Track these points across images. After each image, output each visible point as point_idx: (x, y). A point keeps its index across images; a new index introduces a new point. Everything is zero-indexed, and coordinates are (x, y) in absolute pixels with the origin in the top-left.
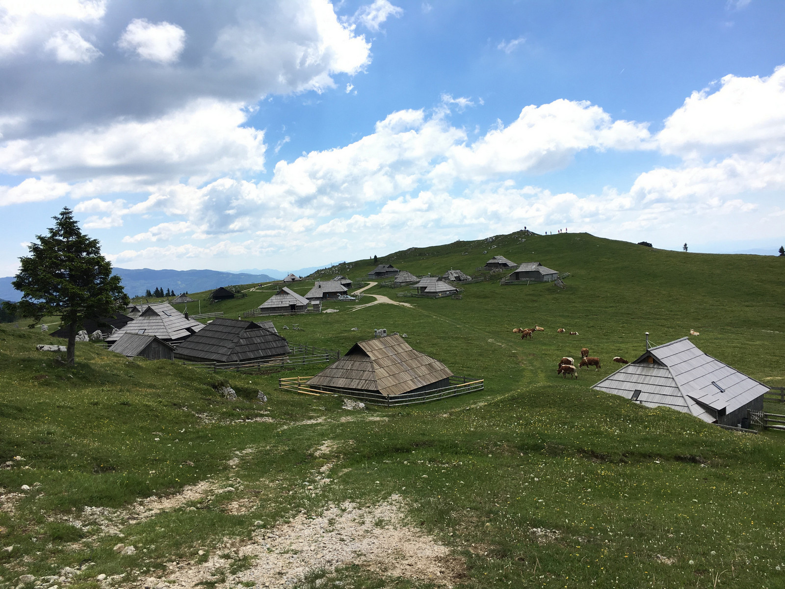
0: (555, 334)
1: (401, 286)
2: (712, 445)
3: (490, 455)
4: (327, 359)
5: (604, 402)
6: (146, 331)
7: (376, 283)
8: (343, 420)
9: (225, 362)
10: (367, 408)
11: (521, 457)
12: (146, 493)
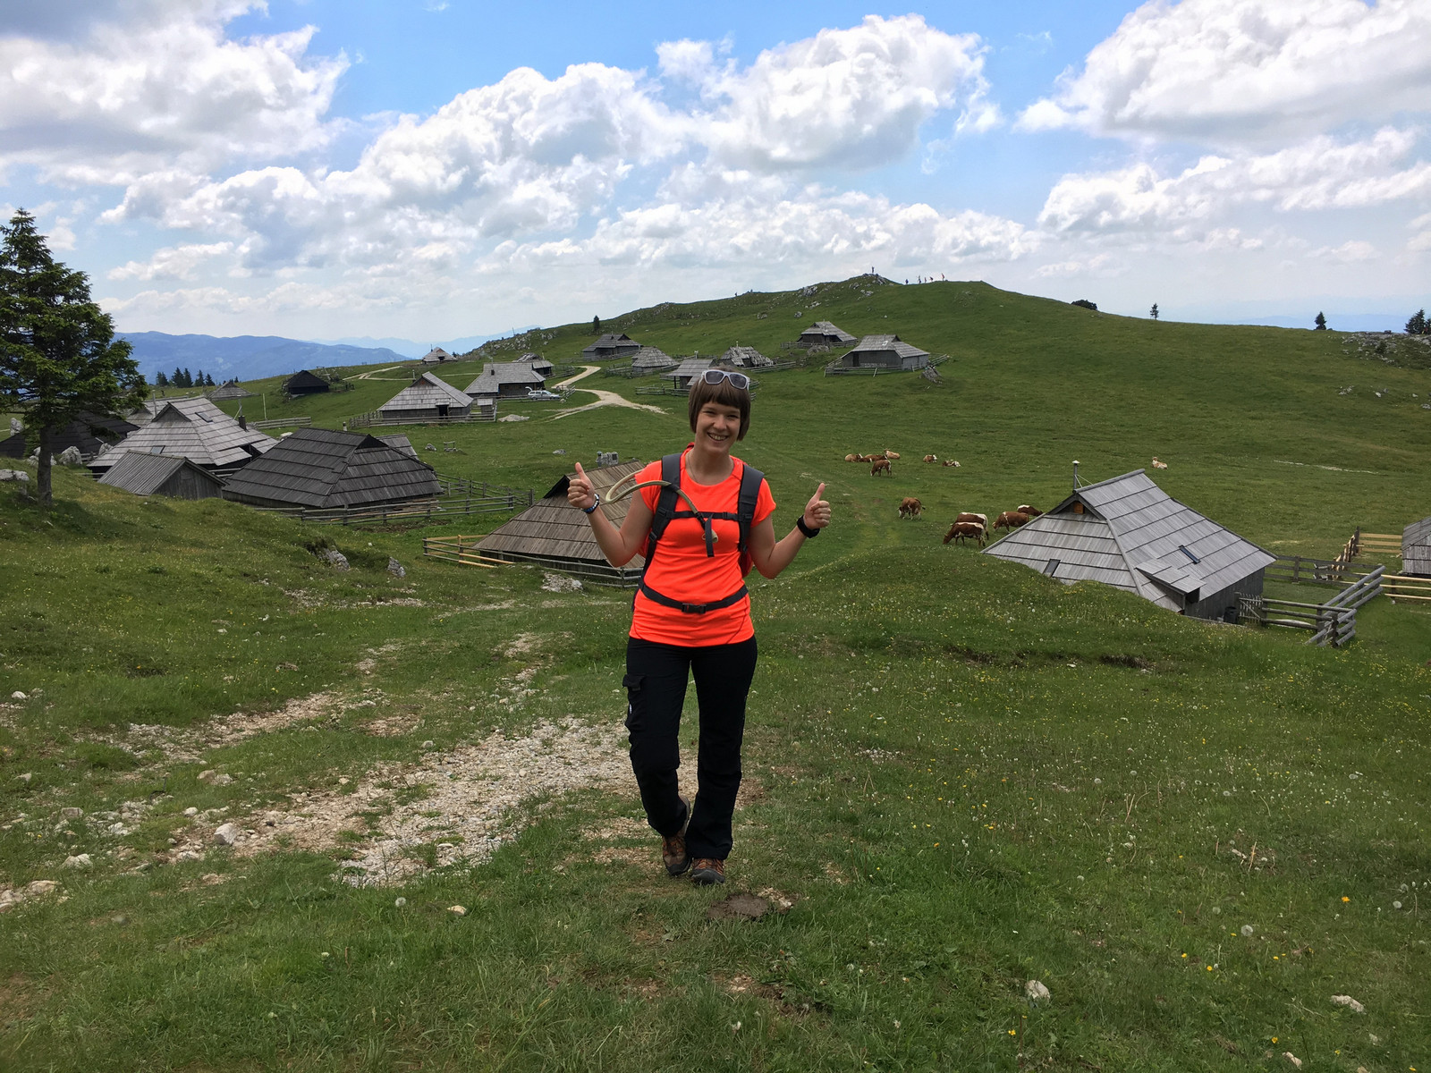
0: (919, 464)
1: (644, 375)
2: (1163, 639)
3: (801, 657)
4: (510, 505)
5: (994, 573)
6: (166, 450)
7: (597, 369)
8: (547, 604)
9: (319, 508)
10: (586, 590)
11: (852, 659)
12: (226, 708)
